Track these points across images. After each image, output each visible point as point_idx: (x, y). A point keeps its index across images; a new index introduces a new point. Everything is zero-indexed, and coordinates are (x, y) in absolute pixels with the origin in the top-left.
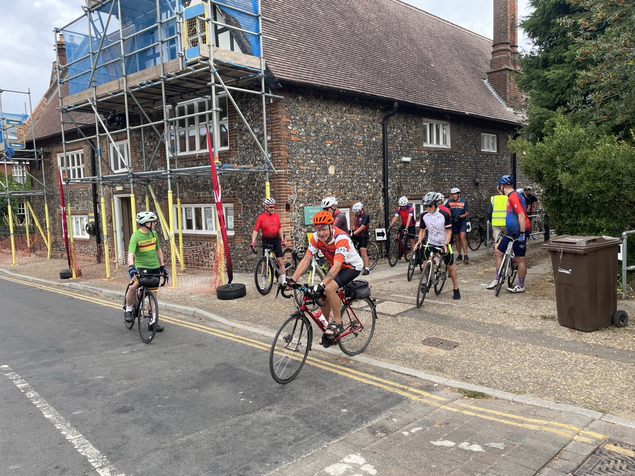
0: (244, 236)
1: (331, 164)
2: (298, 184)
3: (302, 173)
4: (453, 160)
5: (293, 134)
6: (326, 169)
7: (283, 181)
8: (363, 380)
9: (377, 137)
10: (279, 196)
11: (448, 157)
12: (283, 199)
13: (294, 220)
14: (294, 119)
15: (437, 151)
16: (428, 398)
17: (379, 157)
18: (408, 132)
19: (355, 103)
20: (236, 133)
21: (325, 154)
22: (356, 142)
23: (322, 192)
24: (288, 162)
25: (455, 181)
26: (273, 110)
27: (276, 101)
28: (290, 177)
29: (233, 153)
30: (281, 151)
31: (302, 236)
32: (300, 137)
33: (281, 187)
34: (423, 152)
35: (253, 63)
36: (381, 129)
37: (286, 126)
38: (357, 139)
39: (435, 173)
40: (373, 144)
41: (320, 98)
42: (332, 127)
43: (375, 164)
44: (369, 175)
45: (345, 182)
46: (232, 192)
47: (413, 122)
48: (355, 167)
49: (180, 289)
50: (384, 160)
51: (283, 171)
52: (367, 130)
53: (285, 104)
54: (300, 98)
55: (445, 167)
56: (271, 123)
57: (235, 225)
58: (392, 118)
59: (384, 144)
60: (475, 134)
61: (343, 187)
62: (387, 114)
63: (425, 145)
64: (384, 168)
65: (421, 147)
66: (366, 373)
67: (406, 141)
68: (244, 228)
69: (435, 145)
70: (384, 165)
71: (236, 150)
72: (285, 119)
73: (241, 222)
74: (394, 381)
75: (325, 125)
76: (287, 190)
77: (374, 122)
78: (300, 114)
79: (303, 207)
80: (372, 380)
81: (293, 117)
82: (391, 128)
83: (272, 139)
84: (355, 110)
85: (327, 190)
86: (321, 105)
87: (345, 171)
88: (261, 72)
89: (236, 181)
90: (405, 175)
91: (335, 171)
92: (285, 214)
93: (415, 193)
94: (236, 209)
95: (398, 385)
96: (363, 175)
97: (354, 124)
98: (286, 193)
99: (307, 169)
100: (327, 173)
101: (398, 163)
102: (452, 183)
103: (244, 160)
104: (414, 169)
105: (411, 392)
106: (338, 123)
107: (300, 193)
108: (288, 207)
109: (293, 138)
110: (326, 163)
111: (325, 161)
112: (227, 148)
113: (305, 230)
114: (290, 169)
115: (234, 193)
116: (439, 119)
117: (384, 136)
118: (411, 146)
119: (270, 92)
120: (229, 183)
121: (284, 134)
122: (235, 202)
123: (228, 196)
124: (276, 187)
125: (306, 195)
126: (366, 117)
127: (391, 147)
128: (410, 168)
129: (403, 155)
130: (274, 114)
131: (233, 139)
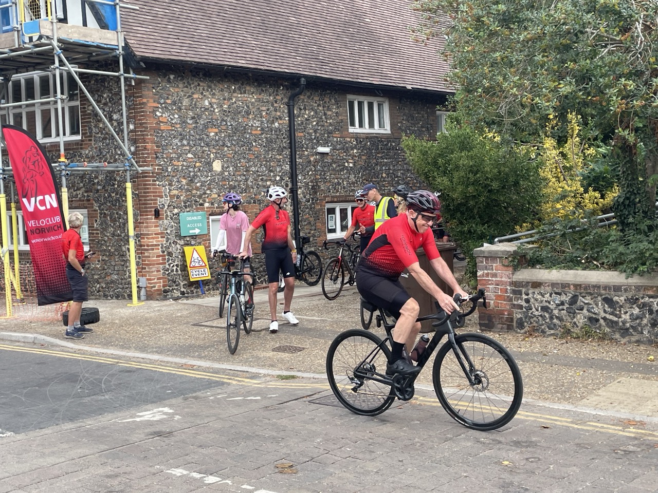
0: (101, 251)
1: (216, 158)
2: (170, 185)
3: (175, 170)
4: (394, 148)
5: (162, 122)
6: (210, 164)
7: (150, 181)
8: (197, 376)
9: (281, 122)
10: (145, 200)
11: (387, 145)
12: (151, 204)
13: (166, 229)
14: (165, 103)
15: (369, 137)
16: (247, 382)
17: (285, 148)
18: (325, 114)
19: (248, 79)
20: (90, 118)
21: (208, 145)
22: (251, 130)
23: (205, 193)
24: (157, 157)
25: (397, 177)
26: (136, 93)
27: (139, 82)
28: (159, 176)
29: (86, 144)
30: (148, 143)
31: (177, 250)
32: (172, 125)
33: (148, 189)
34: (349, 140)
35: (107, 39)
36: (286, 111)
37: (154, 112)
38: (252, 126)
39: (367, 167)
40: (275, 131)
41: (199, 75)
42: (216, 110)
43: (278, 157)
44: (271, 171)
45: (236, 181)
46: (86, 194)
47: (333, 101)
48: (251, 161)
49: (16, 319)
50: (291, 152)
51: (150, 168)
52: (267, 113)
53: (151, 86)
54: (172, 77)
55: (381, 157)
56: (134, 109)
57: (89, 237)
58: (302, 97)
59: (290, 130)
60: (427, 113)
61: (234, 188)
62: (293, 92)
63: (351, 130)
64: (291, 162)
65: (345, 133)
66: (204, 372)
67: (323, 126)
68: (101, 241)
69: (366, 130)
70: (291, 158)
71: (91, 140)
72: (152, 104)
73: (98, 234)
74: (226, 375)
75: (206, 109)
76: (156, 192)
77: (276, 102)
78: (173, 96)
79: (179, 213)
80: (206, 375)
81: (162, 101)
82: (301, 109)
83: (135, 128)
84: (248, 88)
85: (211, 191)
86: (201, 84)
87: (236, 167)
88: (118, 49)
89: (91, 180)
90: (323, 171)
91: (223, 166)
92: (154, 223)
93: (338, 194)
94: (91, 217)
95: (227, 377)
96: (262, 172)
97: (248, 107)
98: (154, 196)
99: (183, 165)
100: (211, 170)
101: (313, 155)
102: (393, 179)
103: (101, 153)
104: (335, 163)
105: (236, 380)
106: (225, 106)
107: (174, 195)
108: (157, 214)
109: (163, 126)
110: (209, 158)
111: (208, 154)
112: (79, 137)
113: (182, 242)
114: (160, 165)
115: (88, 196)
116: (371, 96)
117: (290, 120)
118: (330, 133)
119: (131, 72)
120: (82, 182)
121: (151, 122)
122: (89, 207)
123: (80, 200)
124: (141, 189)
125: (182, 198)
126: (264, 97)
127: (302, 134)
128: (330, 161)
129: (318, 144)
130: (138, 97)
131: (86, 126)
